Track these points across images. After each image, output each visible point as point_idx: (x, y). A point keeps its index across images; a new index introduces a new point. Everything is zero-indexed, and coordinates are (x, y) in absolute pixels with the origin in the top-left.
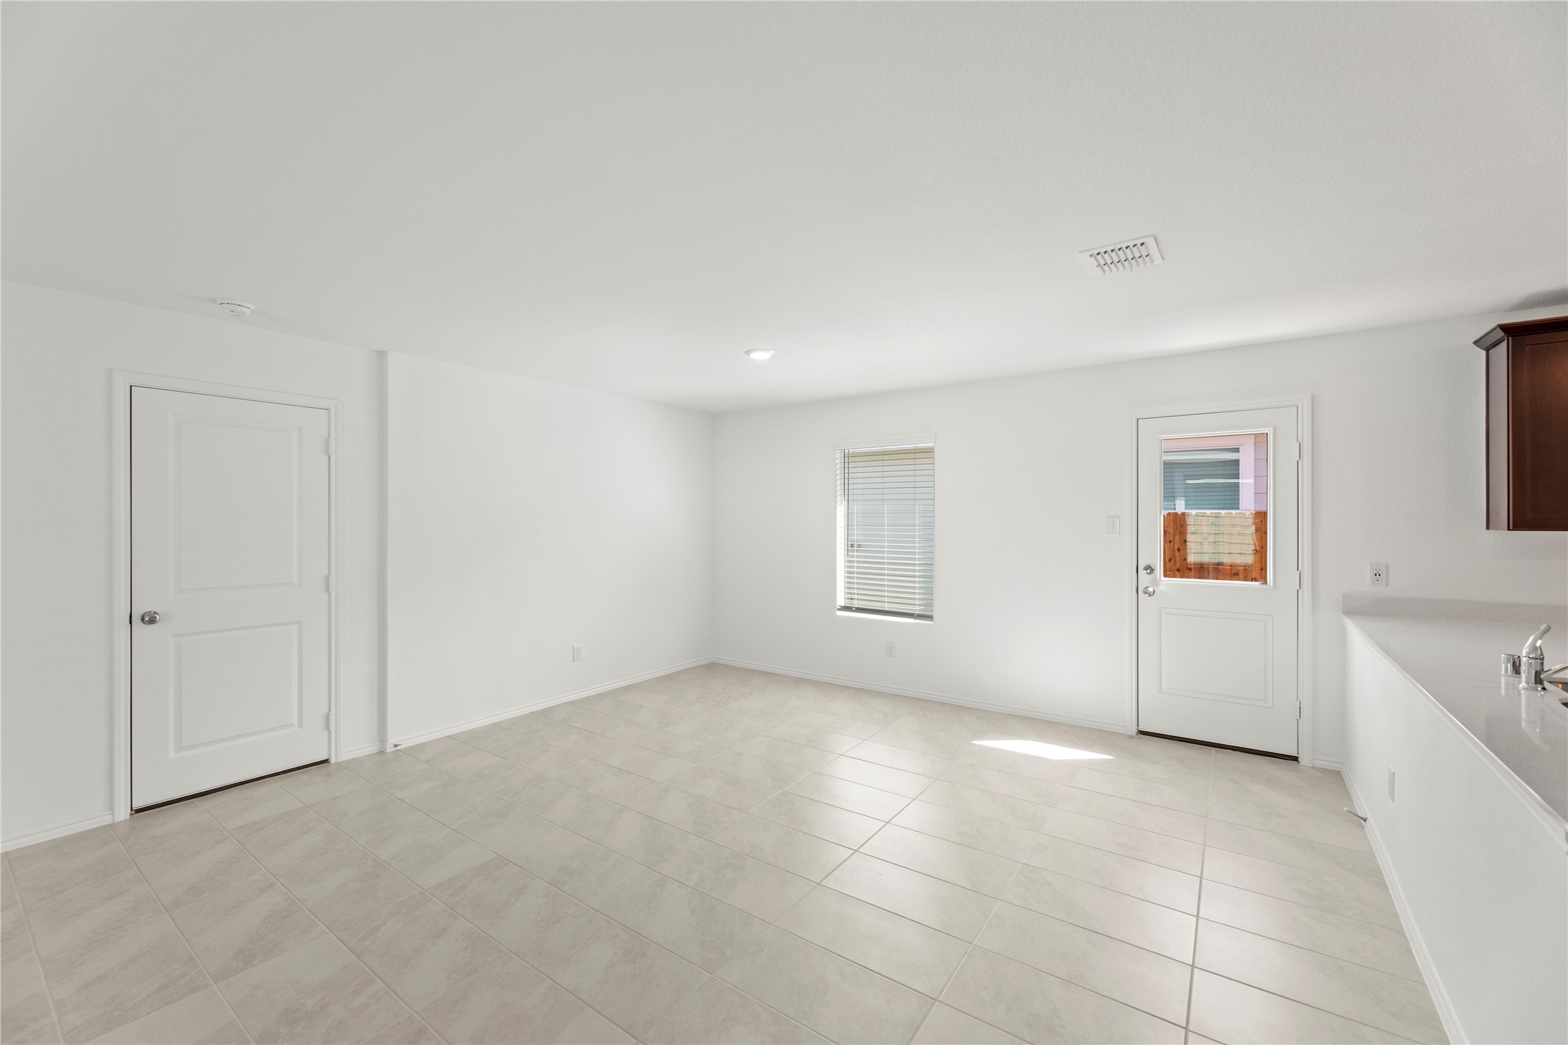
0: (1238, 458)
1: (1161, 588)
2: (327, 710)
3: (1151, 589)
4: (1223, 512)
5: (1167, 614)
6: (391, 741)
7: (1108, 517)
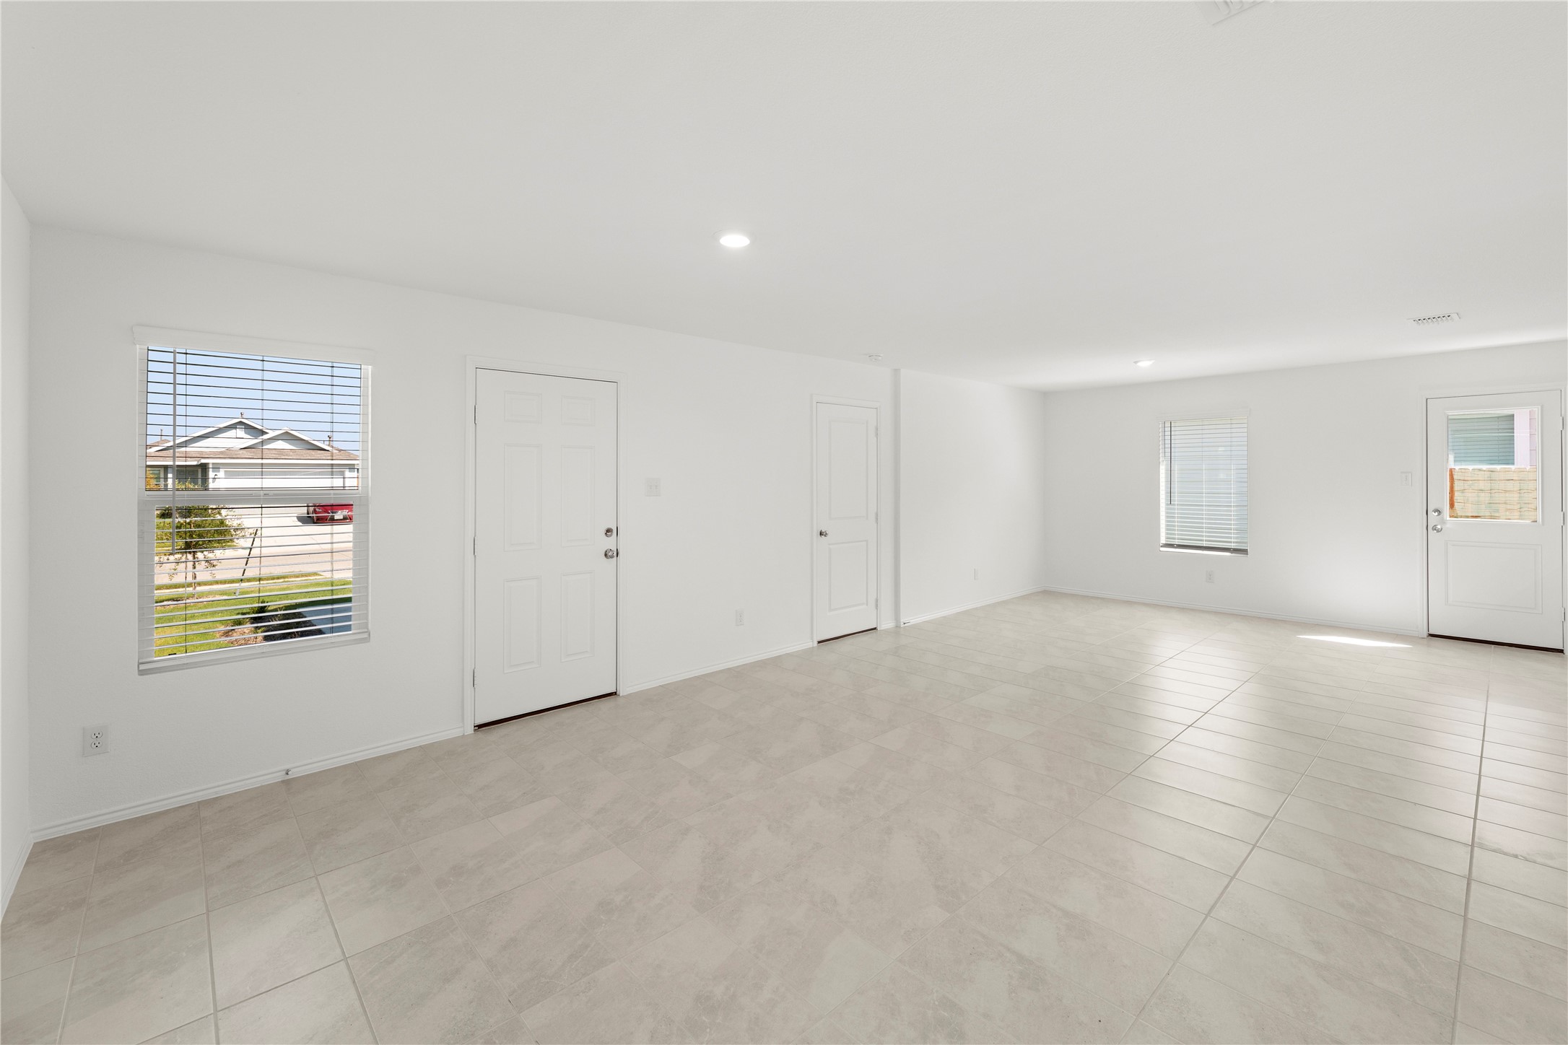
0: (1512, 413)
1: (1448, 526)
2: (875, 597)
3: (1439, 527)
4: (1498, 467)
5: (1453, 545)
6: (903, 620)
7: (1402, 472)
